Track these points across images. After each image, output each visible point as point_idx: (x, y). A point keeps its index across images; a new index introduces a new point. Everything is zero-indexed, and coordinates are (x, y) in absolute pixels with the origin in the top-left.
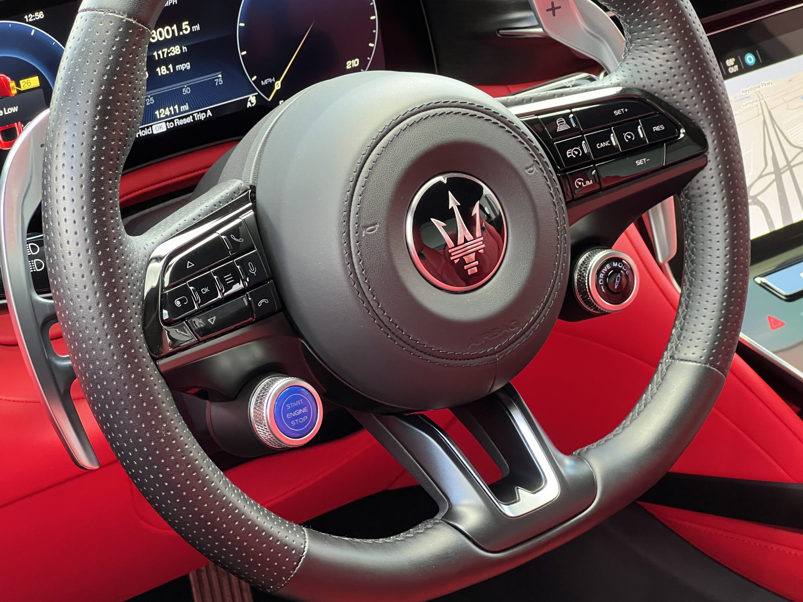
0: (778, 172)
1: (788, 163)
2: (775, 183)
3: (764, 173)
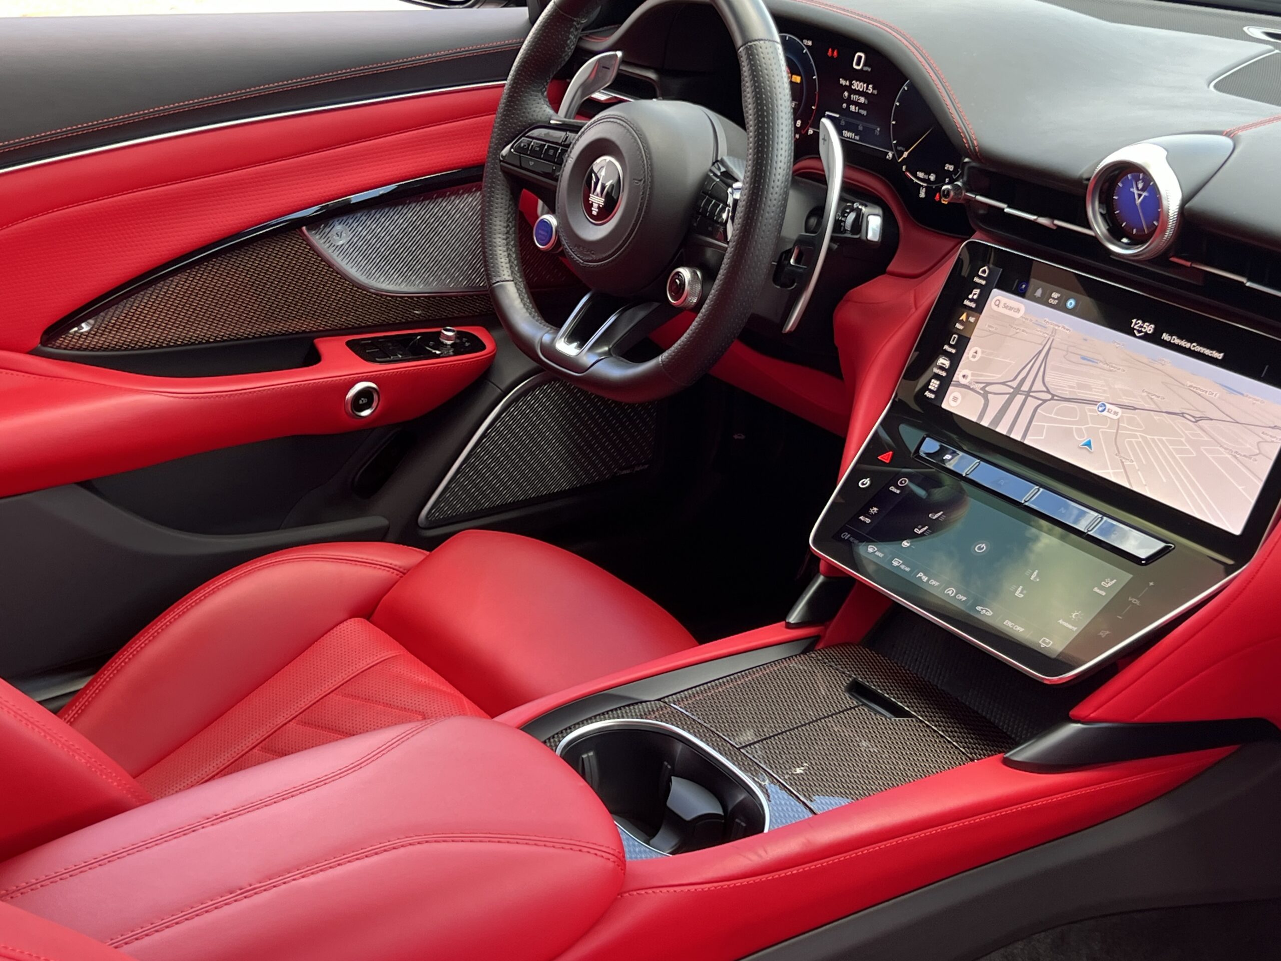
0: (1017, 391)
1: (1030, 391)
2: (1008, 396)
3: (1009, 384)
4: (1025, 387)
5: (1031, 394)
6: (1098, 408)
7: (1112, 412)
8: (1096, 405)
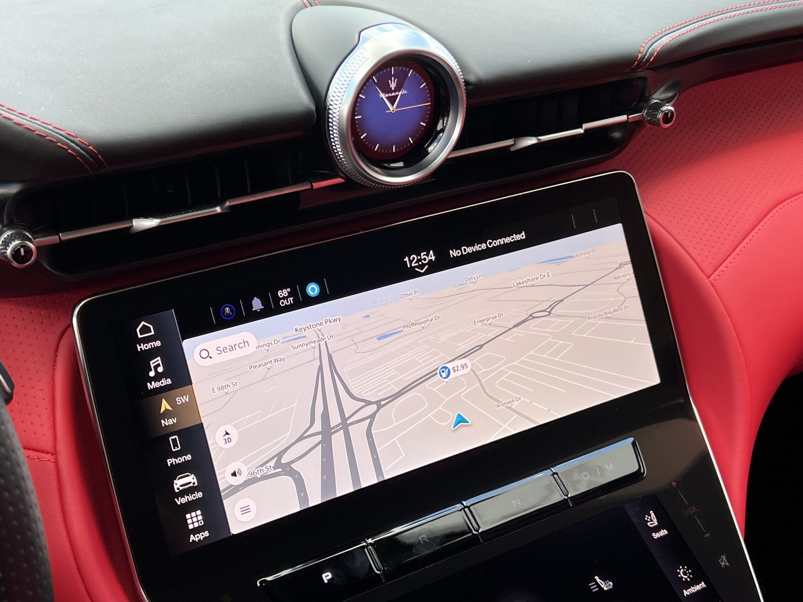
0: (327, 432)
1: (344, 420)
2: (319, 447)
3: (309, 432)
4: (335, 419)
5: (348, 422)
6: (441, 376)
7: (460, 368)
8: (436, 374)
